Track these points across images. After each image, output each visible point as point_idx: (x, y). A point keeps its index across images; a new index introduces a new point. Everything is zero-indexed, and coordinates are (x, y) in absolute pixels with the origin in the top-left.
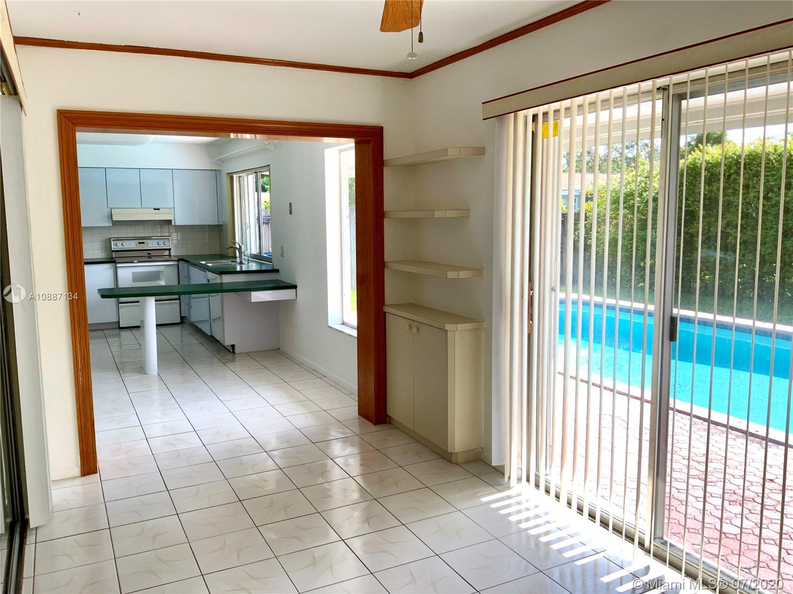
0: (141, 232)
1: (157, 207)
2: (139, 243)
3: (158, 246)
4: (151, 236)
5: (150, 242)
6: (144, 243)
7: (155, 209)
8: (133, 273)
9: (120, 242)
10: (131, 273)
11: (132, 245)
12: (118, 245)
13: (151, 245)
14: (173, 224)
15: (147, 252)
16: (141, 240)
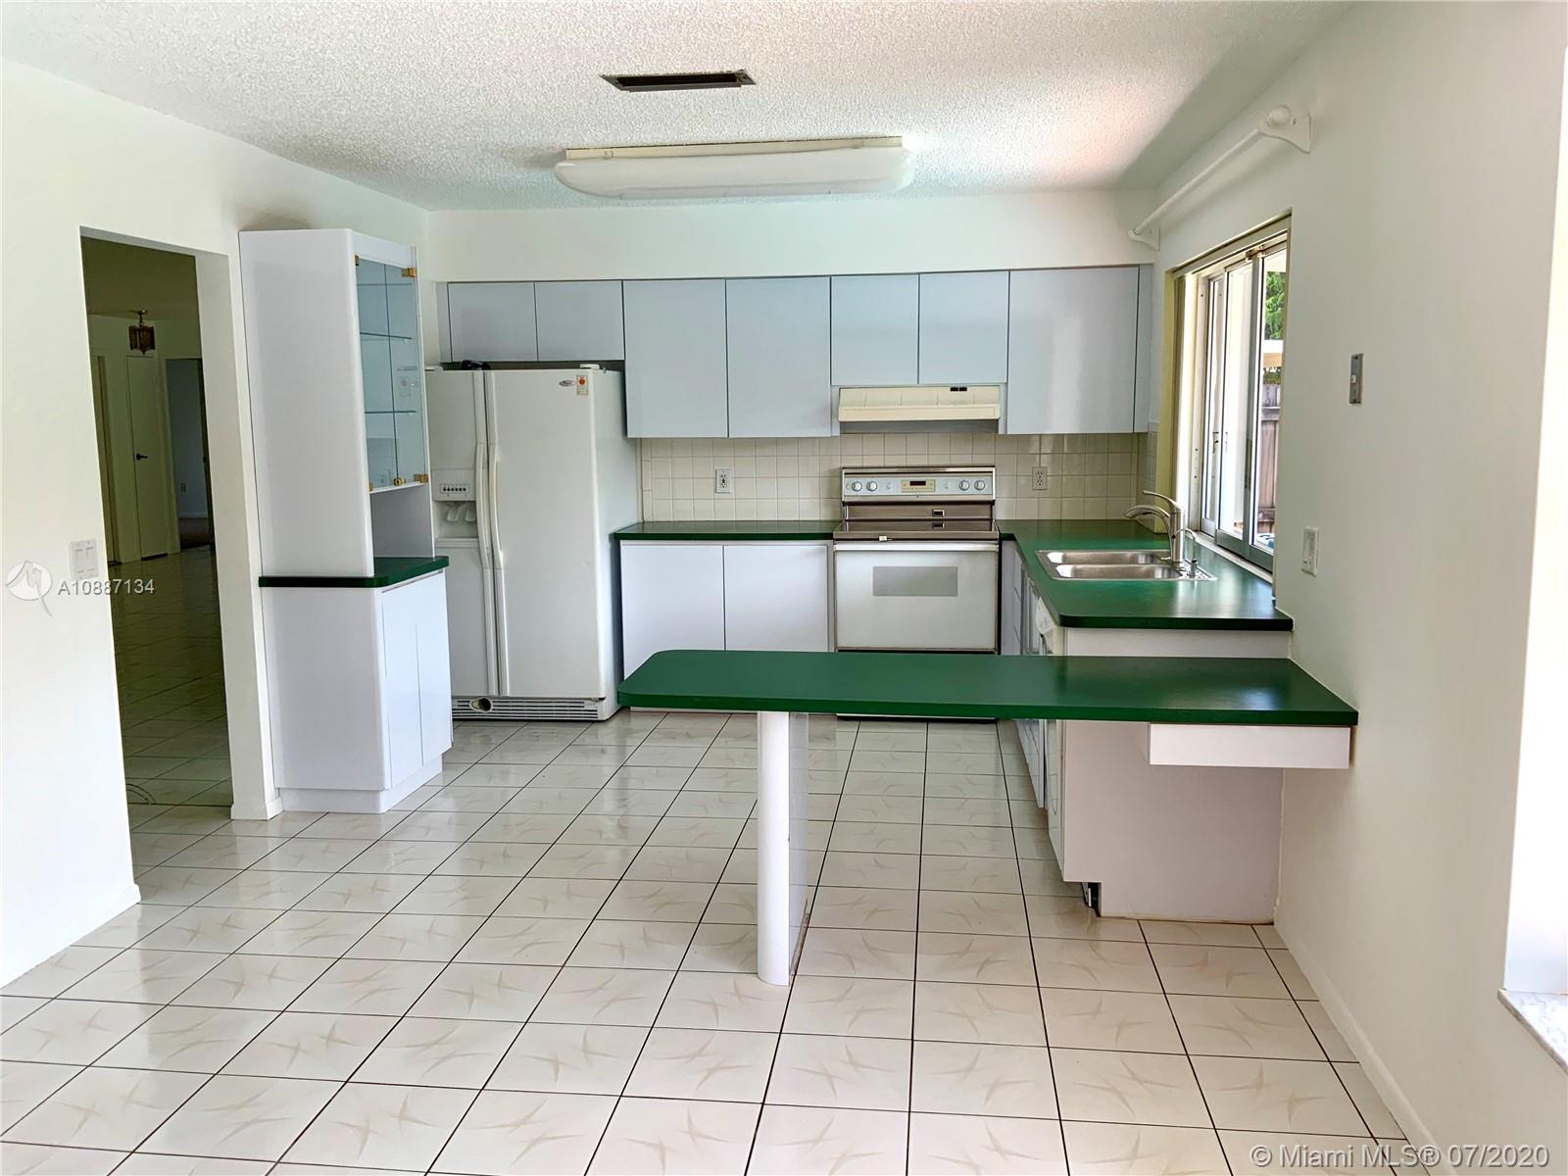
0: (918, 454)
1: (959, 382)
2: (913, 483)
3: (962, 492)
4: (948, 463)
5: (940, 480)
6: (923, 483)
7: (953, 389)
8: (876, 569)
9: (865, 480)
10: (872, 570)
11: (894, 488)
12: (858, 487)
13: (943, 488)
14: (1001, 431)
15: (930, 508)
16: (918, 474)
